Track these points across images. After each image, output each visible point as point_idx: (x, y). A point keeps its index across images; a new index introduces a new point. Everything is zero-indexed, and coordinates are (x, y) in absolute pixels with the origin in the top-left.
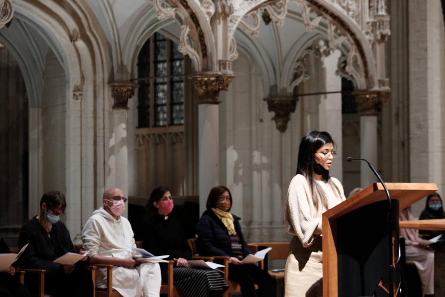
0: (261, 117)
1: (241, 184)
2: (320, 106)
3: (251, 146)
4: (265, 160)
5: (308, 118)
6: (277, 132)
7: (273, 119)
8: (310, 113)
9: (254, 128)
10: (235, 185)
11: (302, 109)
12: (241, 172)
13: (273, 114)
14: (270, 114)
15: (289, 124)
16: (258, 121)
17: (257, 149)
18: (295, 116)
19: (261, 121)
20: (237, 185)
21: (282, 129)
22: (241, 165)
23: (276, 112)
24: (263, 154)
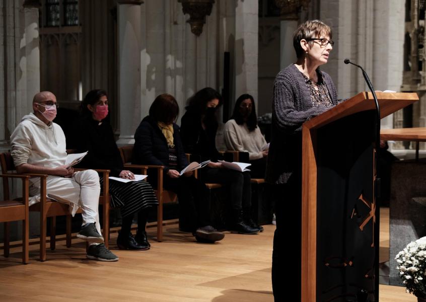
0: (175, 20)
1: (153, 89)
2: (237, 9)
3: (165, 50)
4: (179, 64)
5: (224, 22)
6: (191, 36)
7: (187, 22)
8: (226, 16)
9: (168, 31)
10: (147, 90)
11: (218, 12)
12: (153, 77)
13: (188, 16)
14: (184, 16)
15: (204, 27)
16: (172, 23)
17: (171, 53)
18: (211, 19)
19: (176, 23)
20: (150, 90)
21: (197, 32)
22: (154, 70)
23: (191, 15)
24: (177, 58)
